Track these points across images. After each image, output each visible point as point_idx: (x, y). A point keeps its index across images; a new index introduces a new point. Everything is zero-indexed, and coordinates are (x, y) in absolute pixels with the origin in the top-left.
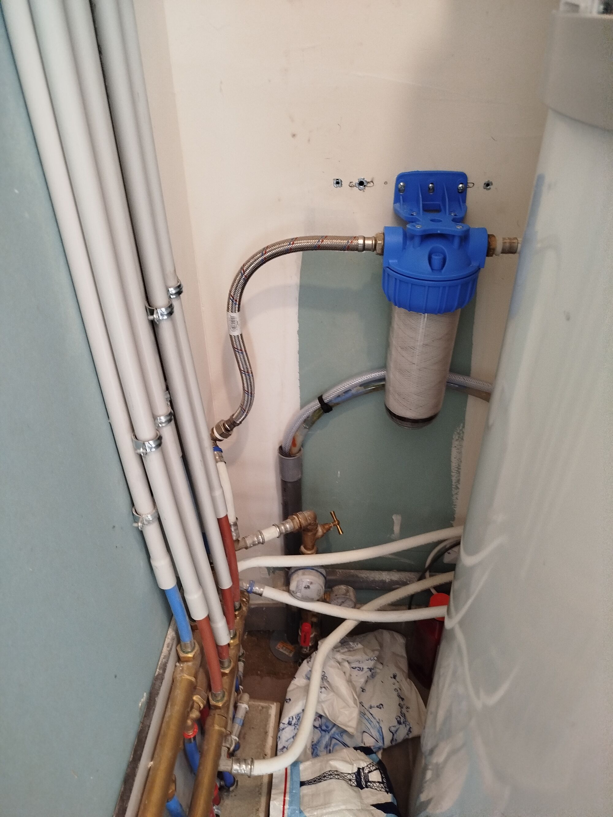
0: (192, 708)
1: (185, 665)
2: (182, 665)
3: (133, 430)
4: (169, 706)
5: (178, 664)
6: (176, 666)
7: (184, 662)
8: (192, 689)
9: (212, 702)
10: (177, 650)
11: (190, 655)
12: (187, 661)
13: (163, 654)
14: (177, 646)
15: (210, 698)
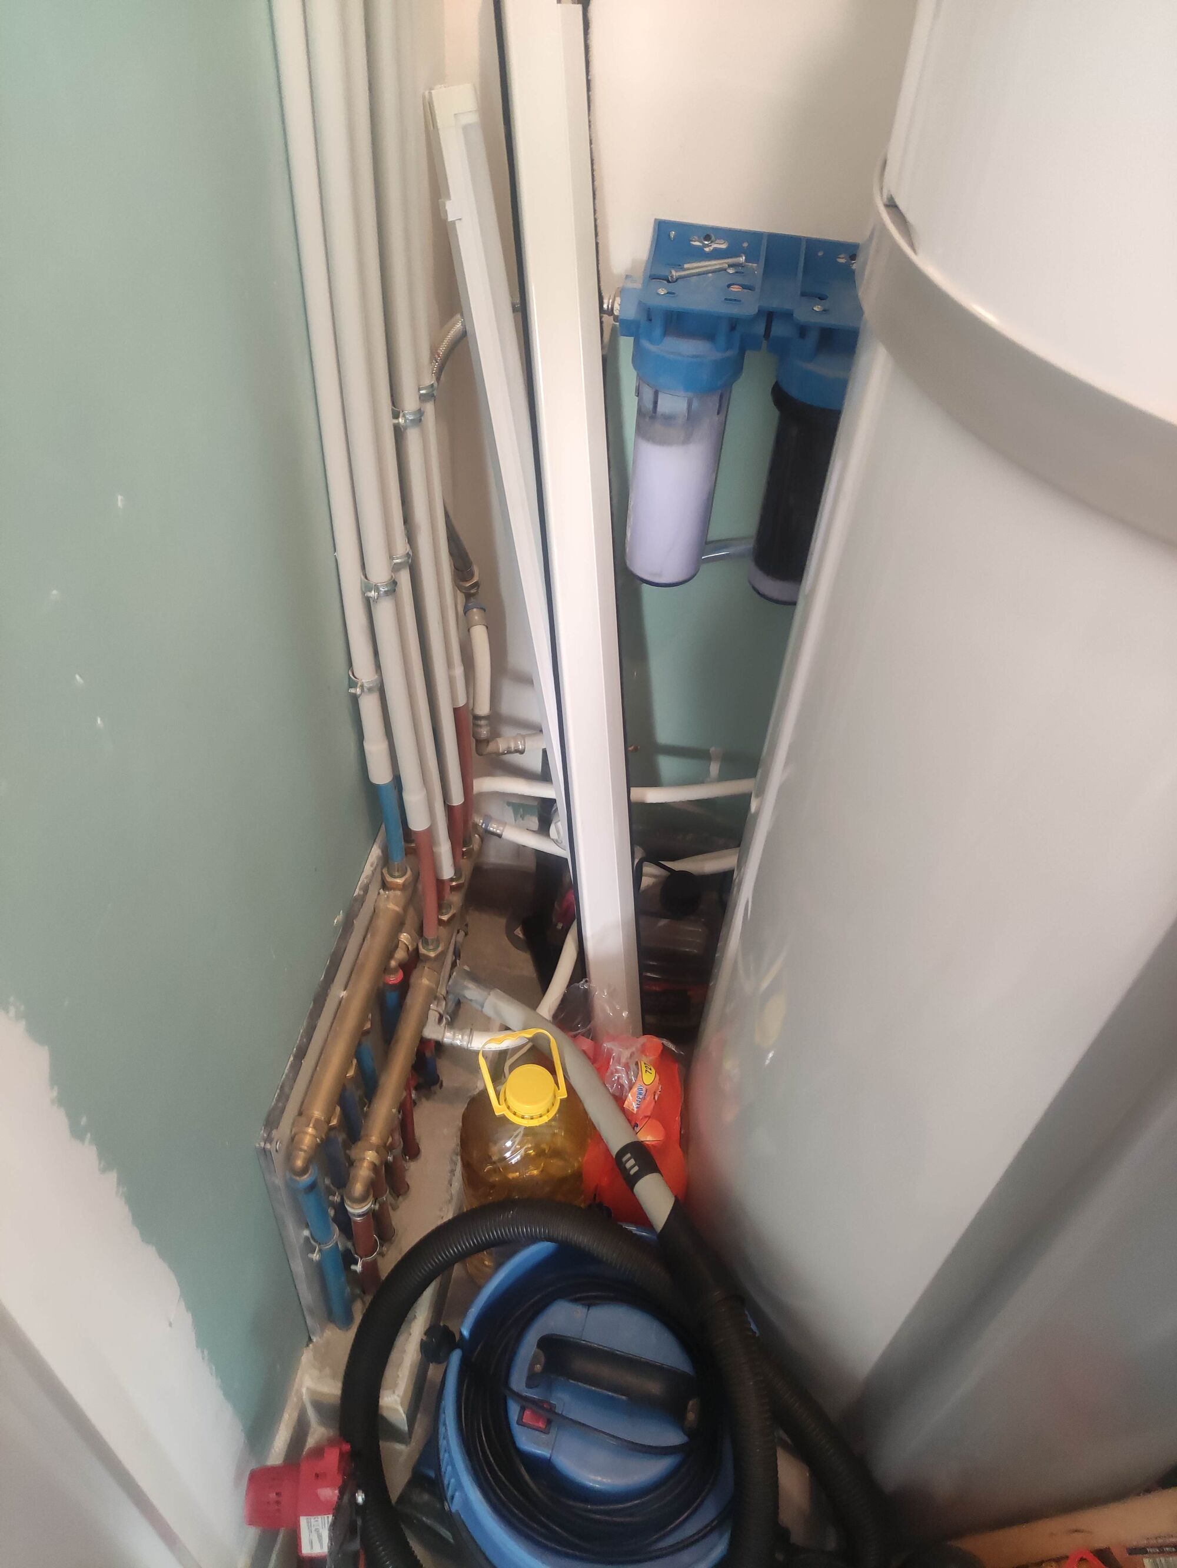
0: (397, 947)
1: (392, 893)
2: (387, 892)
3: (363, 566)
4: (369, 936)
5: (382, 891)
6: (379, 893)
7: (389, 889)
8: (399, 924)
9: (422, 951)
10: (382, 874)
11: (400, 881)
12: (394, 889)
13: (364, 873)
14: (382, 869)
15: (420, 947)
